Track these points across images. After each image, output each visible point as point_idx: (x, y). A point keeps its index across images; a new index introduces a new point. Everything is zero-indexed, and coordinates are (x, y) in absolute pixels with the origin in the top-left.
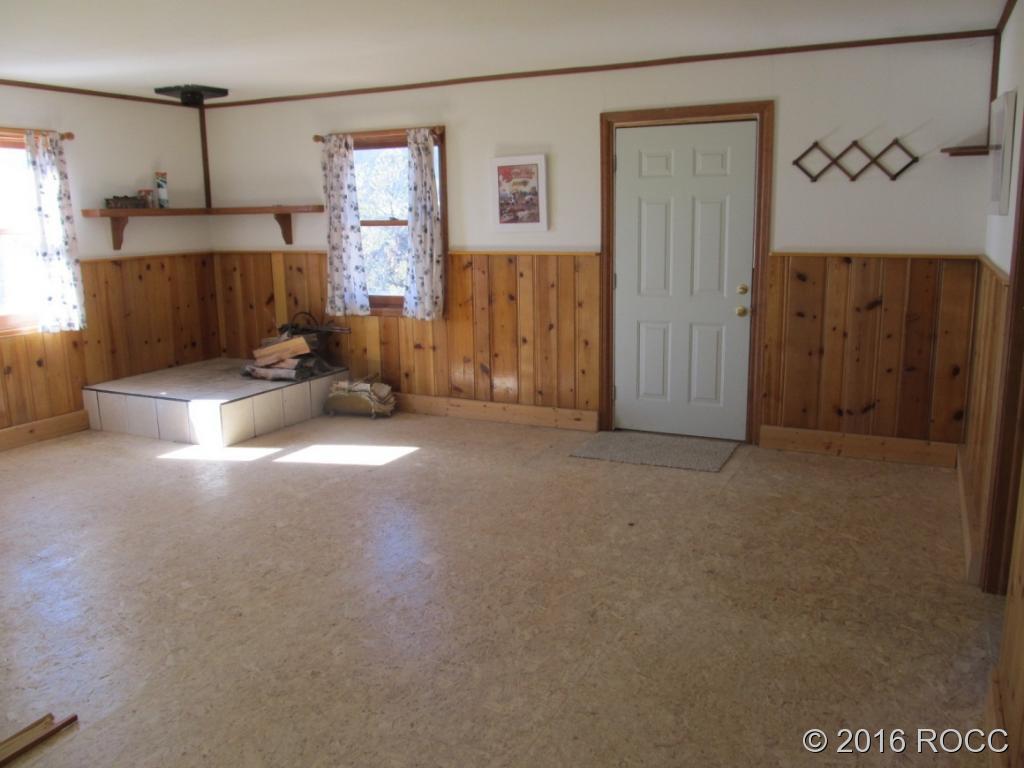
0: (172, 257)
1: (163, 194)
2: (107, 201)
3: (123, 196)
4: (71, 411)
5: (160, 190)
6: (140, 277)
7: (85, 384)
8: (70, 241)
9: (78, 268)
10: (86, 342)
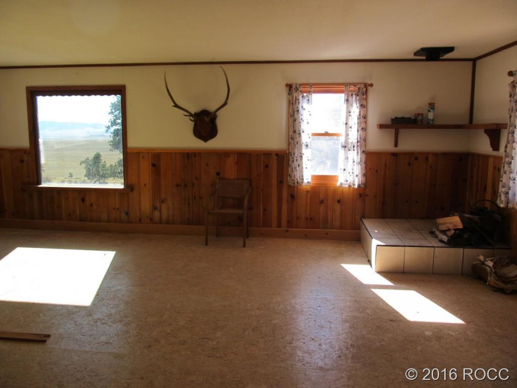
0: (436, 154)
1: (431, 116)
2: (392, 119)
3: (401, 117)
4: (352, 229)
5: (429, 113)
6: (409, 164)
7: (363, 217)
8: (363, 141)
9: (364, 156)
10: (367, 195)
